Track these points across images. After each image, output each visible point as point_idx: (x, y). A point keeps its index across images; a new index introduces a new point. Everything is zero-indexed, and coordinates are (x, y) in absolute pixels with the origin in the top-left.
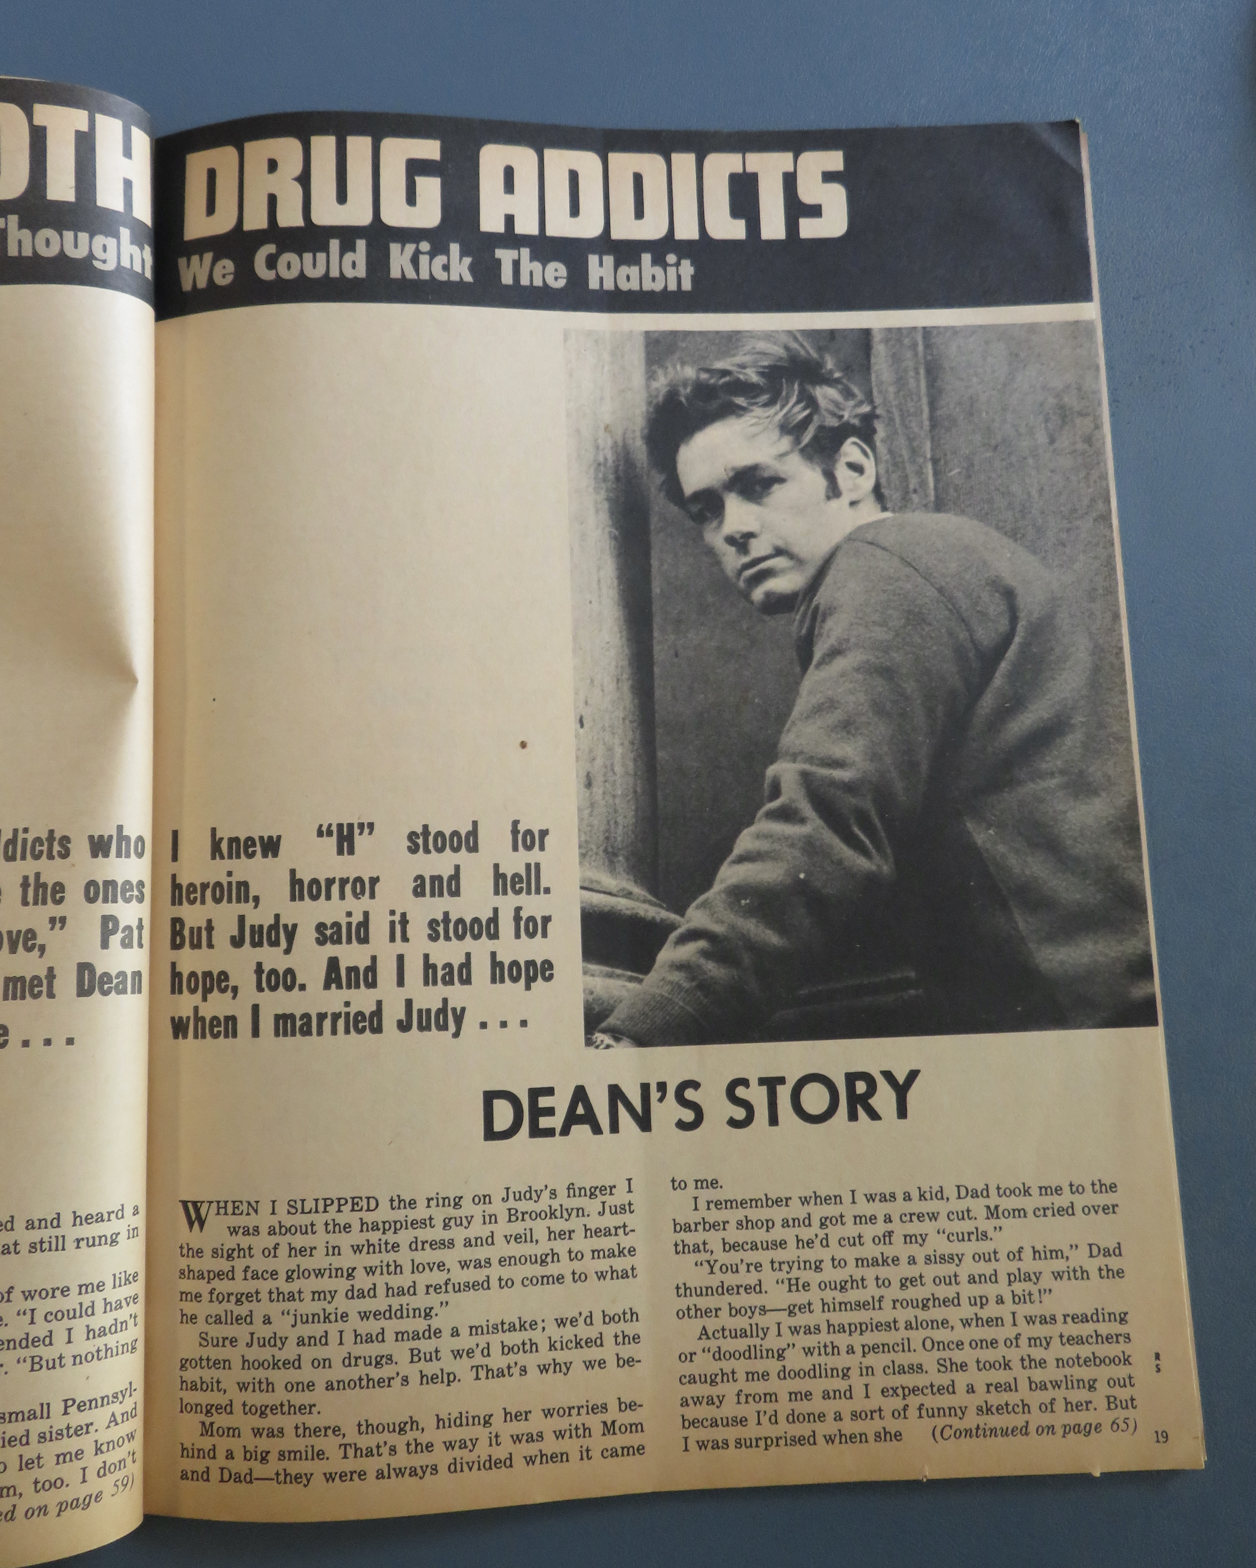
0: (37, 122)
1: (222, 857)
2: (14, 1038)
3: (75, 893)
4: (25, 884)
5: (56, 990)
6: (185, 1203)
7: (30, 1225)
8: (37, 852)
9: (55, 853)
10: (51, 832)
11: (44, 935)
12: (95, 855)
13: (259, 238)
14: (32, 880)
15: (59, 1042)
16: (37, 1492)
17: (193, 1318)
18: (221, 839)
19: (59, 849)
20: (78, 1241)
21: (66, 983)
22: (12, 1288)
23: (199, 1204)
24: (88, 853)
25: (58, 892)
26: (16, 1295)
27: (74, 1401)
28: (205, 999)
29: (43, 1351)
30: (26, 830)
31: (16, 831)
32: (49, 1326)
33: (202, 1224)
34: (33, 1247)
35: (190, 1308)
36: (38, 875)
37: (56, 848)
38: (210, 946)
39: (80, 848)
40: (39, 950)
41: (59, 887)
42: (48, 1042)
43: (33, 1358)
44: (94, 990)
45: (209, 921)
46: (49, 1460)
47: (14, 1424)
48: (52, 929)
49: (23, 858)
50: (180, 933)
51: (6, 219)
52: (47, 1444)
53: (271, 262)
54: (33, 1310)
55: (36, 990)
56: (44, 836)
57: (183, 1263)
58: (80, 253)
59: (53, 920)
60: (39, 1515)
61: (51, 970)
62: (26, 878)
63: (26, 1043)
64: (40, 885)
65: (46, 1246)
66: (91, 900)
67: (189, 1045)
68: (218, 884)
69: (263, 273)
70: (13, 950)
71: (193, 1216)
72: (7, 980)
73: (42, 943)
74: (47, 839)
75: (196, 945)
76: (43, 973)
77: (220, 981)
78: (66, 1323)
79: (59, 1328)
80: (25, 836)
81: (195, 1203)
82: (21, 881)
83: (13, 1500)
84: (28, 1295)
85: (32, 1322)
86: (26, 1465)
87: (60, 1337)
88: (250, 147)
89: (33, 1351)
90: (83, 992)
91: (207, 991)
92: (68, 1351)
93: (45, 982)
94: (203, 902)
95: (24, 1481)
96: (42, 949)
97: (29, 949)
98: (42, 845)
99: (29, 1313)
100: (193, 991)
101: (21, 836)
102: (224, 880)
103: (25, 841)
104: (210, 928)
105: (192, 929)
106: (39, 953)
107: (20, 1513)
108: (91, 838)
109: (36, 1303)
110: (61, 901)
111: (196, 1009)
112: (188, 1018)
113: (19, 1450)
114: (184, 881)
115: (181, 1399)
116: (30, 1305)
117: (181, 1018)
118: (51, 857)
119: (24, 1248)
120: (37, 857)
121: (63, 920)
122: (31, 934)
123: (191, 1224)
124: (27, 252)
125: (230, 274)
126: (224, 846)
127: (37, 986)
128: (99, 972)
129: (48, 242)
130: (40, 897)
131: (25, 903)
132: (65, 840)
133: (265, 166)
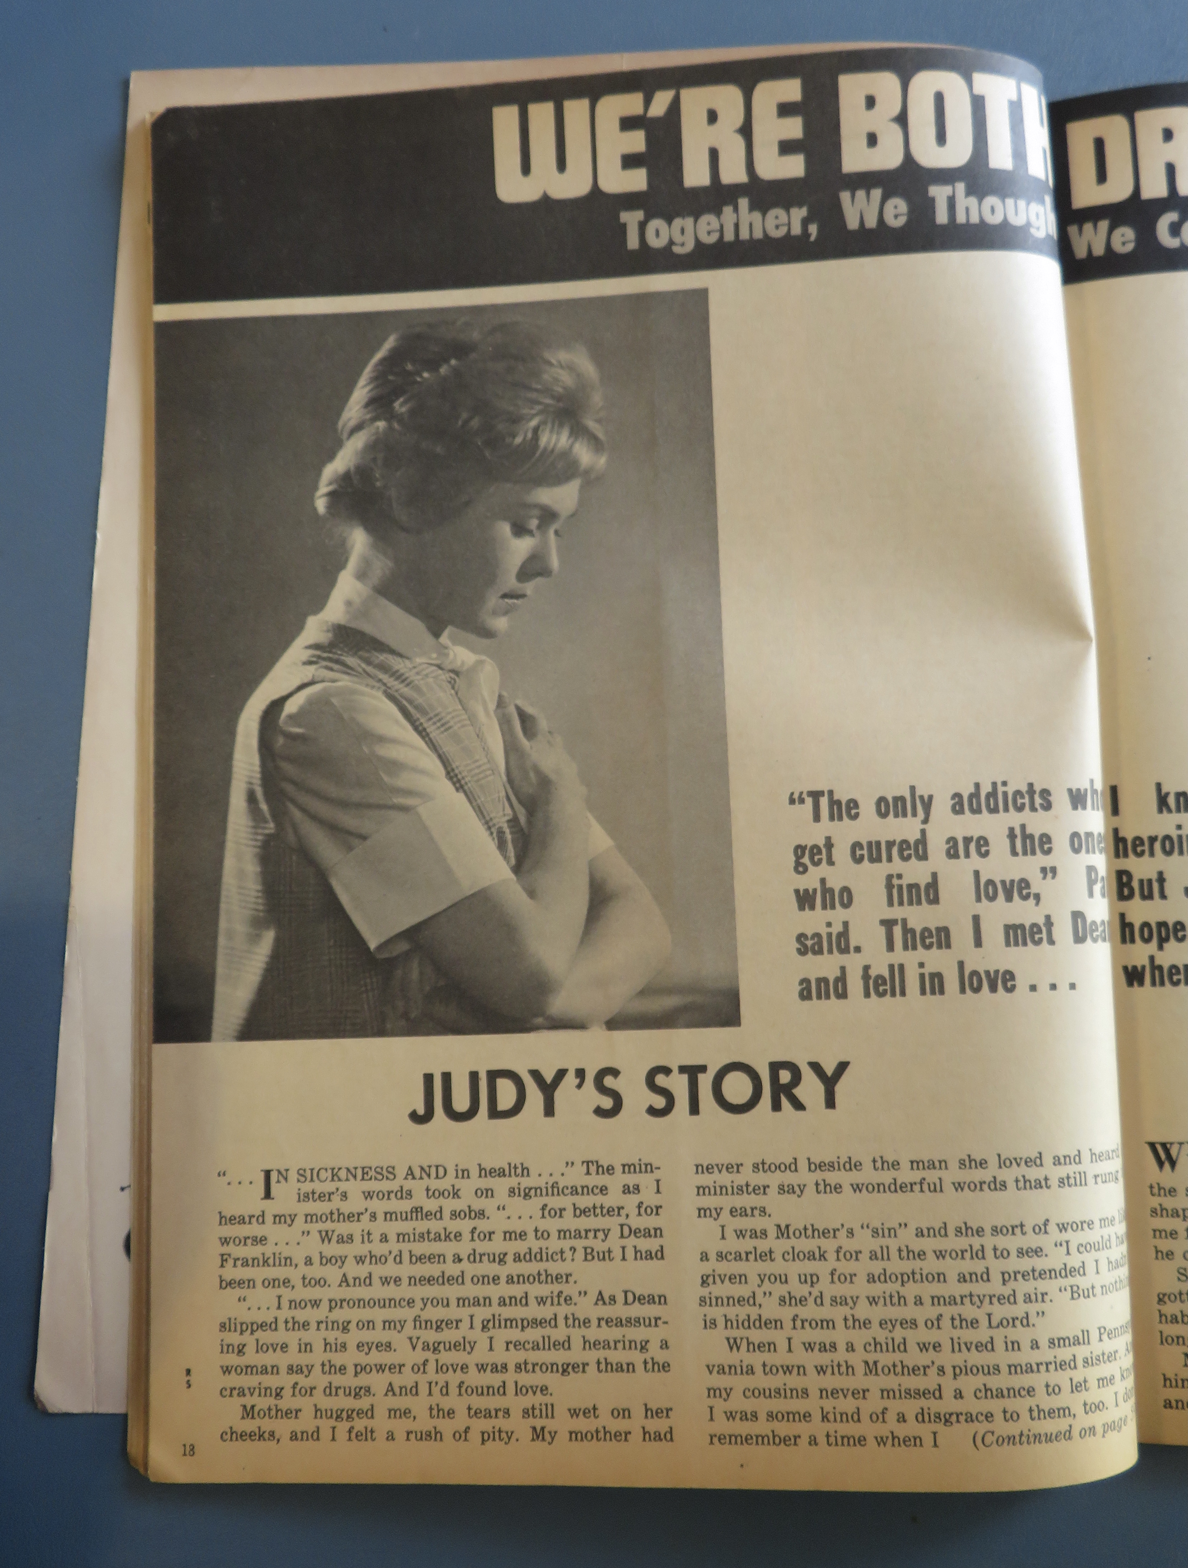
0: (977, 90)
1: (1170, 811)
2: (1022, 983)
3: (1061, 843)
4: (1012, 835)
5: (1055, 936)
6: (1152, 1145)
7: (1057, 1161)
8: (1019, 805)
9: (1037, 806)
10: (1031, 785)
11: (1037, 884)
12: (1075, 808)
13: (1160, 206)
14: (1018, 832)
15: (1063, 987)
16: (1086, 1413)
17: (1169, 1255)
18: (1167, 794)
19: (1041, 801)
20: (1096, 1177)
21: (1063, 930)
22: (1048, 1220)
23: (1168, 1146)
24: (1069, 806)
25: (1045, 843)
26: (1052, 1228)
27: (1105, 1329)
28: (1161, 948)
29: (1078, 1280)
30: (1005, 784)
31: (994, 784)
32: (1081, 1257)
33: (1173, 1164)
34: (1062, 1182)
35: (1165, 1245)
36: (1023, 827)
37: (1038, 801)
38: (1163, 896)
39: (1061, 801)
40: (1034, 899)
41: (1046, 839)
42: (1053, 987)
43: (1072, 1287)
44: (1086, 937)
45: (1160, 874)
46: (1093, 1383)
47: (1063, 1349)
48: (1044, 878)
49: (1006, 809)
50: (1129, 884)
51: (954, 187)
52: (1090, 1368)
53: (1175, 229)
54: (1067, 1242)
55: (1037, 937)
56: (1024, 789)
57: (1155, 1202)
58: (995, 219)
59: (1044, 870)
60: (1089, 1436)
61: (1048, 918)
62: (1011, 830)
63: (1033, 988)
64: (1027, 837)
65: (1072, 1181)
66: (1077, 851)
67: (1146, 992)
68: (1168, 837)
69: (1166, 239)
70: (1009, 898)
71: (1163, 1156)
72: (1007, 928)
73: (1037, 891)
74: (1028, 792)
75: (1147, 896)
76: (1041, 921)
77: (1176, 931)
78: (1094, 1255)
79: (1089, 1258)
80: (1004, 789)
81: (1164, 1145)
82: (1007, 832)
83: (1069, 1420)
84: (1062, 1228)
85: (1068, 1253)
86: (1077, 1388)
87: (1090, 1268)
88: (1142, 117)
89: (1071, 1281)
90: (1079, 939)
91: (1162, 941)
92: (1098, 1281)
93: (1044, 929)
94: (1152, 854)
95: (1075, 1402)
96: (1037, 897)
97: (1026, 898)
98: (1023, 797)
99: (1064, 1244)
100: (1147, 941)
101: (1001, 789)
102: (1174, 834)
103: (1005, 794)
104: (1161, 879)
105: (1141, 882)
106: (1035, 902)
107: (1075, 1433)
108: (1070, 791)
109: (1069, 1235)
110: (1049, 852)
111: (1152, 958)
112: (1144, 967)
113: (1069, 1373)
114: (1128, 834)
115: (1161, 1332)
116: (1064, 1236)
117: (1135, 967)
118: (1033, 809)
119: (1054, 1182)
120: (1020, 809)
121: (1054, 870)
122: (1025, 883)
123: (1161, 1164)
124: (975, 219)
125: (1130, 242)
126: (1171, 801)
127: (1037, 933)
128: (1089, 921)
129: (993, 210)
130: (1028, 848)
131: (1014, 853)
132: (1045, 793)
133: (1160, 136)
